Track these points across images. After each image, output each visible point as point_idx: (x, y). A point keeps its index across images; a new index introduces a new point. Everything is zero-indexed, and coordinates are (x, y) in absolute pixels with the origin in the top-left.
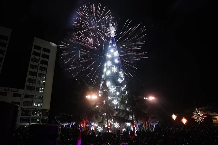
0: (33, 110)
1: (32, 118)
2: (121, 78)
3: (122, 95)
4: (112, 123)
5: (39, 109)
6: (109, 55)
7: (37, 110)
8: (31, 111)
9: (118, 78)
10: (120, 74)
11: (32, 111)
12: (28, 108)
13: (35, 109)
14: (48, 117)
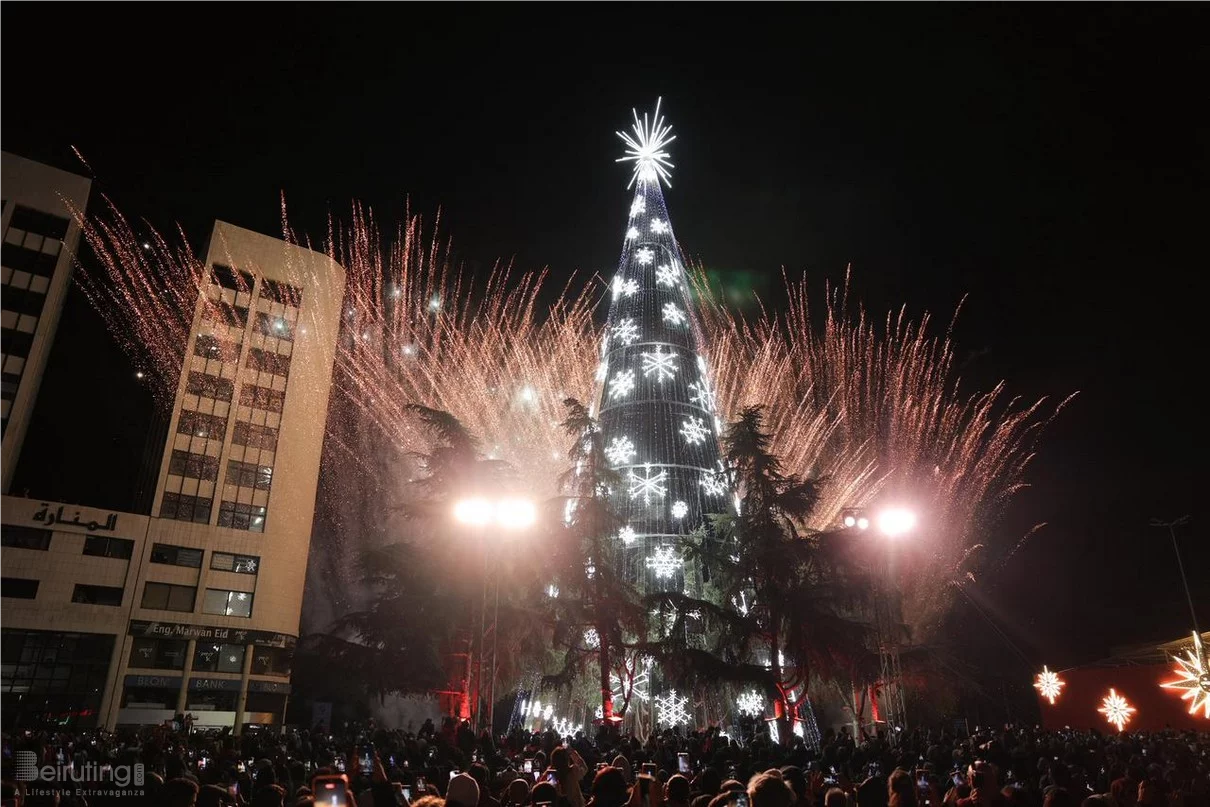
0: (197, 633)
1: (192, 681)
2: (698, 414)
3: (707, 520)
4: (645, 696)
5: (232, 631)
6: (626, 281)
7: (225, 635)
8: (187, 642)
9: (682, 419)
10: (694, 393)
11: (193, 644)
12: (172, 626)
13: (213, 629)
14: (287, 680)
